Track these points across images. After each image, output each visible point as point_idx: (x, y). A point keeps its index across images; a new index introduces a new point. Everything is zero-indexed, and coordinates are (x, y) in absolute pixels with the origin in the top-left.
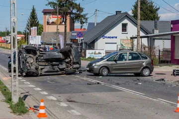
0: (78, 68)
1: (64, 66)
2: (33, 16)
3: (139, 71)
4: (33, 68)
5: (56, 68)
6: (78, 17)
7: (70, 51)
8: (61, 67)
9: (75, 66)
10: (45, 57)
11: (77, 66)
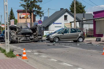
0: (41, 38)
1: (32, 37)
2: (12, 13)
3: (77, 39)
4: (15, 38)
5: (28, 38)
6: (38, 13)
7: (36, 28)
8: (31, 37)
9: (39, 37)
10: (22, 32)
11: (40, 37)
